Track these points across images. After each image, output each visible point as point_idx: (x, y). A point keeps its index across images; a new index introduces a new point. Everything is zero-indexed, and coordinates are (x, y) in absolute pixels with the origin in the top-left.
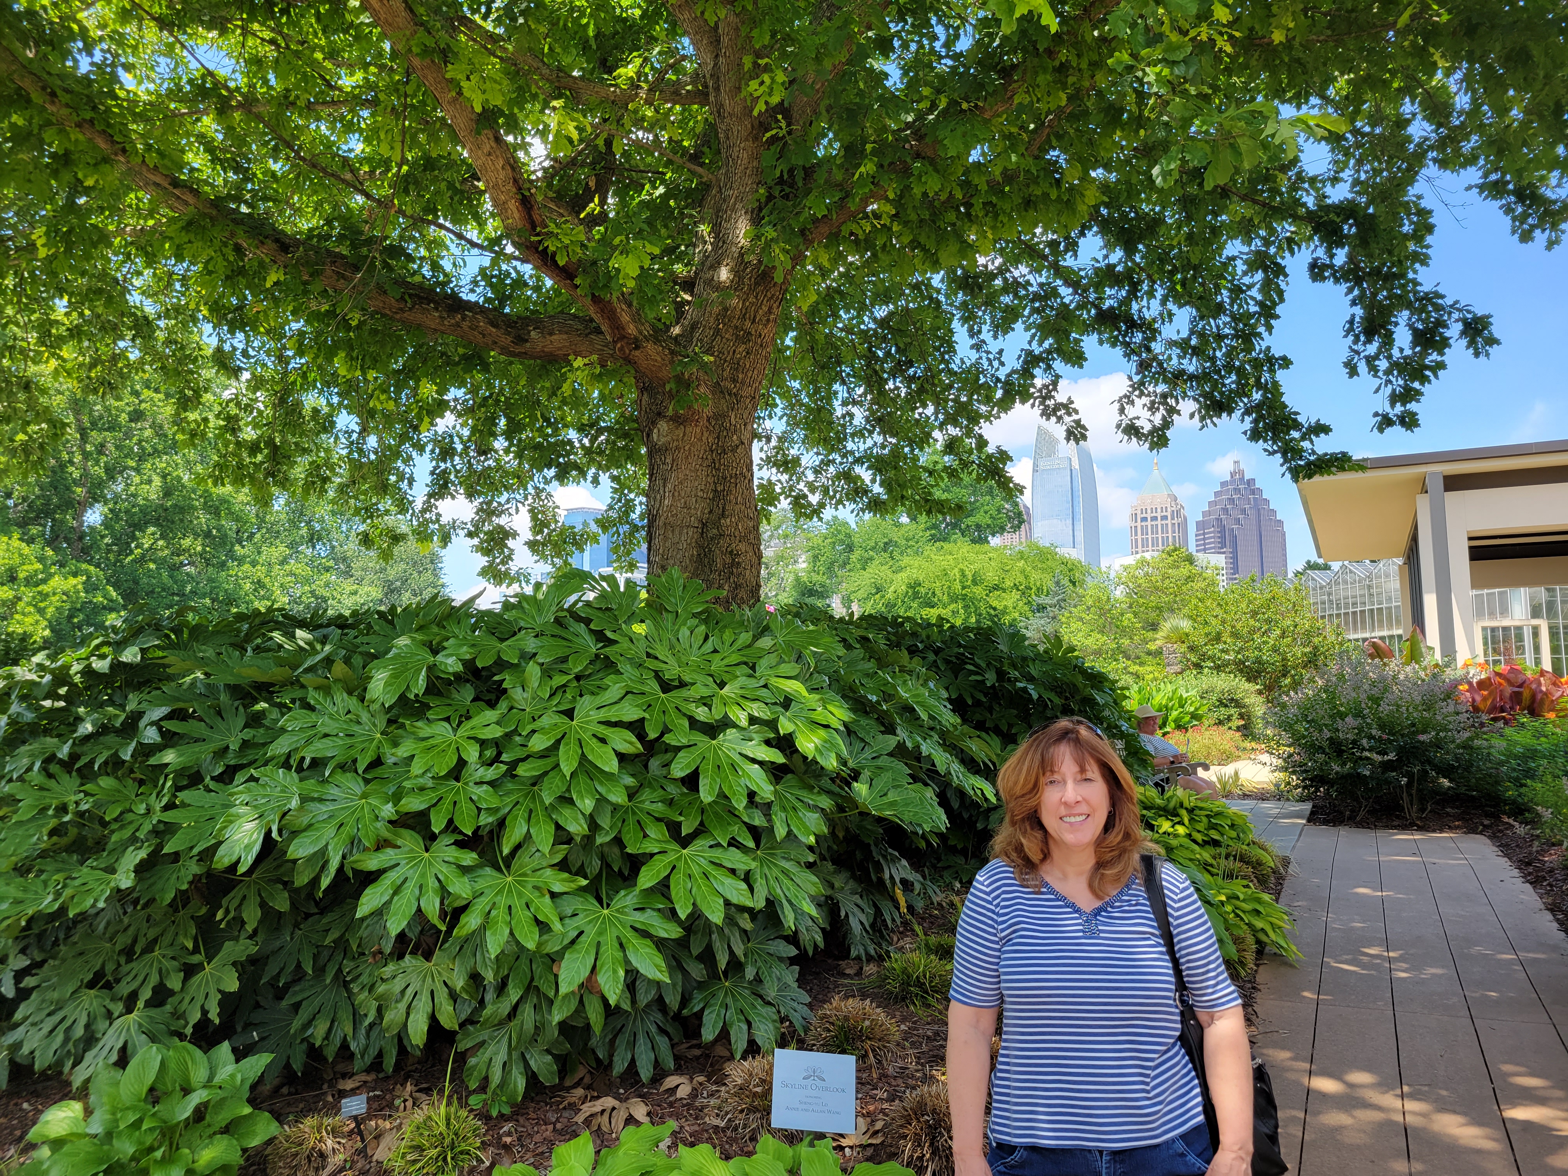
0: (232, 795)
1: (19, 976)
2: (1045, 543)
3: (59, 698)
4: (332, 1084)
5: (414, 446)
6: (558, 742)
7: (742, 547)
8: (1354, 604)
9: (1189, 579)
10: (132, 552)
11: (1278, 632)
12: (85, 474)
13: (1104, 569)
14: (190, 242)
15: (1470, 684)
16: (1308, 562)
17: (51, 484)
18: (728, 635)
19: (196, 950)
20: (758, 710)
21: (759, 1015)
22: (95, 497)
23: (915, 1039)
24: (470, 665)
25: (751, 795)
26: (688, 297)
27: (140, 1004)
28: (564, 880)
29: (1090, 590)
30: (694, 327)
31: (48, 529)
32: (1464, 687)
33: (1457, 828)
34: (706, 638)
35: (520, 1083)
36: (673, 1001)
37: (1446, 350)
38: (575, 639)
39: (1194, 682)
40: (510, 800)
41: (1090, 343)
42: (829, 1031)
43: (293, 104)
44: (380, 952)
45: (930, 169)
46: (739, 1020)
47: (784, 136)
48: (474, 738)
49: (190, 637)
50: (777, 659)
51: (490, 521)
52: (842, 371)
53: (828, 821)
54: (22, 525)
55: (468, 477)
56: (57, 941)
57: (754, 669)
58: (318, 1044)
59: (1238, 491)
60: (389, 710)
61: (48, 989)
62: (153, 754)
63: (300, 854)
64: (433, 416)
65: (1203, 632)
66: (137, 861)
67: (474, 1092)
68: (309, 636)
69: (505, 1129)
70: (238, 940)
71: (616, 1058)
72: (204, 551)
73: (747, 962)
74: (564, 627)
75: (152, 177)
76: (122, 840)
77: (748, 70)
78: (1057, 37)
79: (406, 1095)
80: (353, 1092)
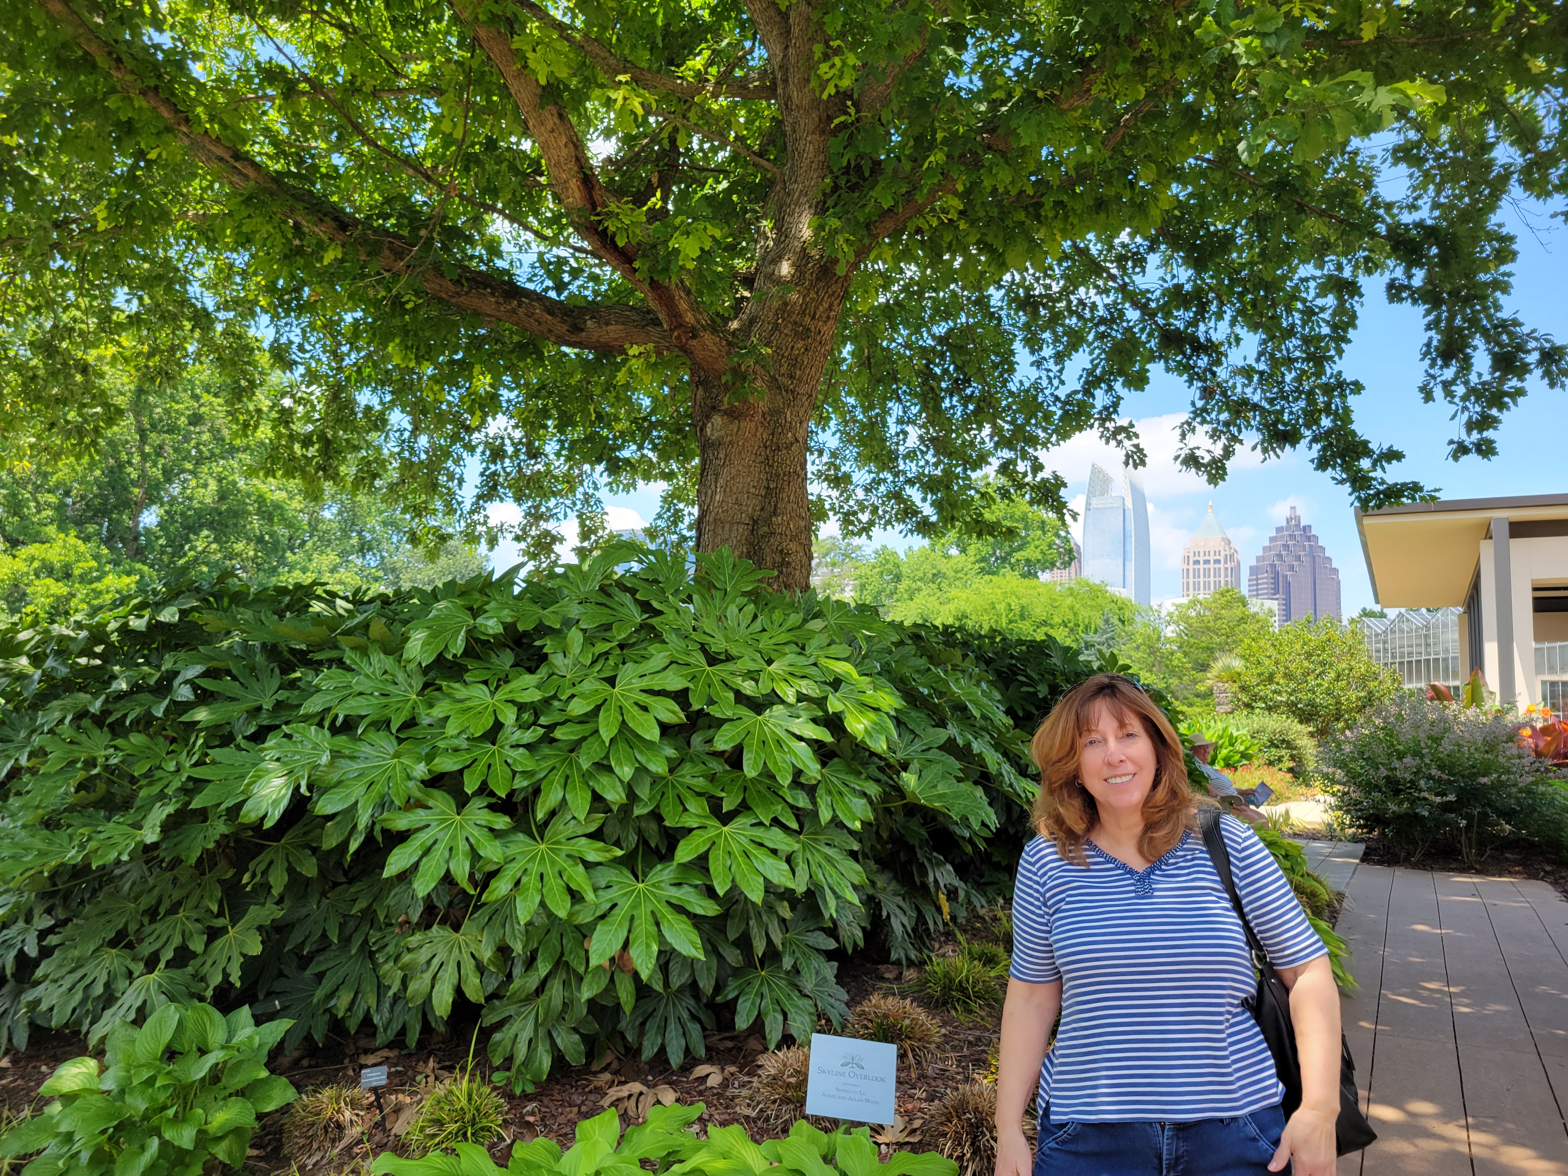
0: (262, 750)
1: (42, 935)
2: (1096, 580)
3: (96, 656)
4: (354, 1058)
5: (465, 446)
6: (598, 708)
7: (793, 546)
8: (1410, 654)
9: (1242, 620)
10: (185, 554)
11: (1333, 675)
12: (143, 474)
13: (1155, 607)
14: (249, 216)
15: (1533, 728)
16: (1364, 610)
17: (109, 483)
18: (777, 615)
19: (221, 914)
20: (808, 688)
21: (795, 1006)
22: (152, 498)
23: (955, 1043)
24: (509, 628)
25: (798, 773)
26: (747, 294)
27: (162, 965)
28: (598, 850)
29: (1139, 627)
30: (752, 321)
31: (104, 530)
32: (1527, 732)
33: (1517, 872)
34: (755, 617)
35: (546, 1062)
36: (706, 985)
38: (620, 609)
39: (1245, 721)
40: (546, 764)
41: (1156, 370)
42: (867, 1028)
43: (358, 90)
44: (408, 922)
45: (1002, 161)
46: (774, 1010)
47: (852, 123)
48: (512, 702)
49: (231, 602)
50: (827, 641)
51: (538, 526)
52: (898, 388)
53: (874, 810)
54: (79, 523)
55: (517, 480)
56: (82, 902)
57: (803, 648)
58: (340, 1015)
59: (1293, 537)
60: (426, 671)
61: (70, 947)
62: (185, 712)
63: (329, 810)
64: (485, 415)
65: (1255, 672)
66: (164, 816)
67: (498, 1069)
68: (350, 606)
69: (529, 1108)
70: (263, 905)
71: (646, 1043)
72: (256, 557)
73: (784, 952)
74: (609, 595)
75: (214, 149)
76: (150, 796)
77: (818, 55)
78: (1139, 25)
79: (429, 1071)
80: (374, 1065)
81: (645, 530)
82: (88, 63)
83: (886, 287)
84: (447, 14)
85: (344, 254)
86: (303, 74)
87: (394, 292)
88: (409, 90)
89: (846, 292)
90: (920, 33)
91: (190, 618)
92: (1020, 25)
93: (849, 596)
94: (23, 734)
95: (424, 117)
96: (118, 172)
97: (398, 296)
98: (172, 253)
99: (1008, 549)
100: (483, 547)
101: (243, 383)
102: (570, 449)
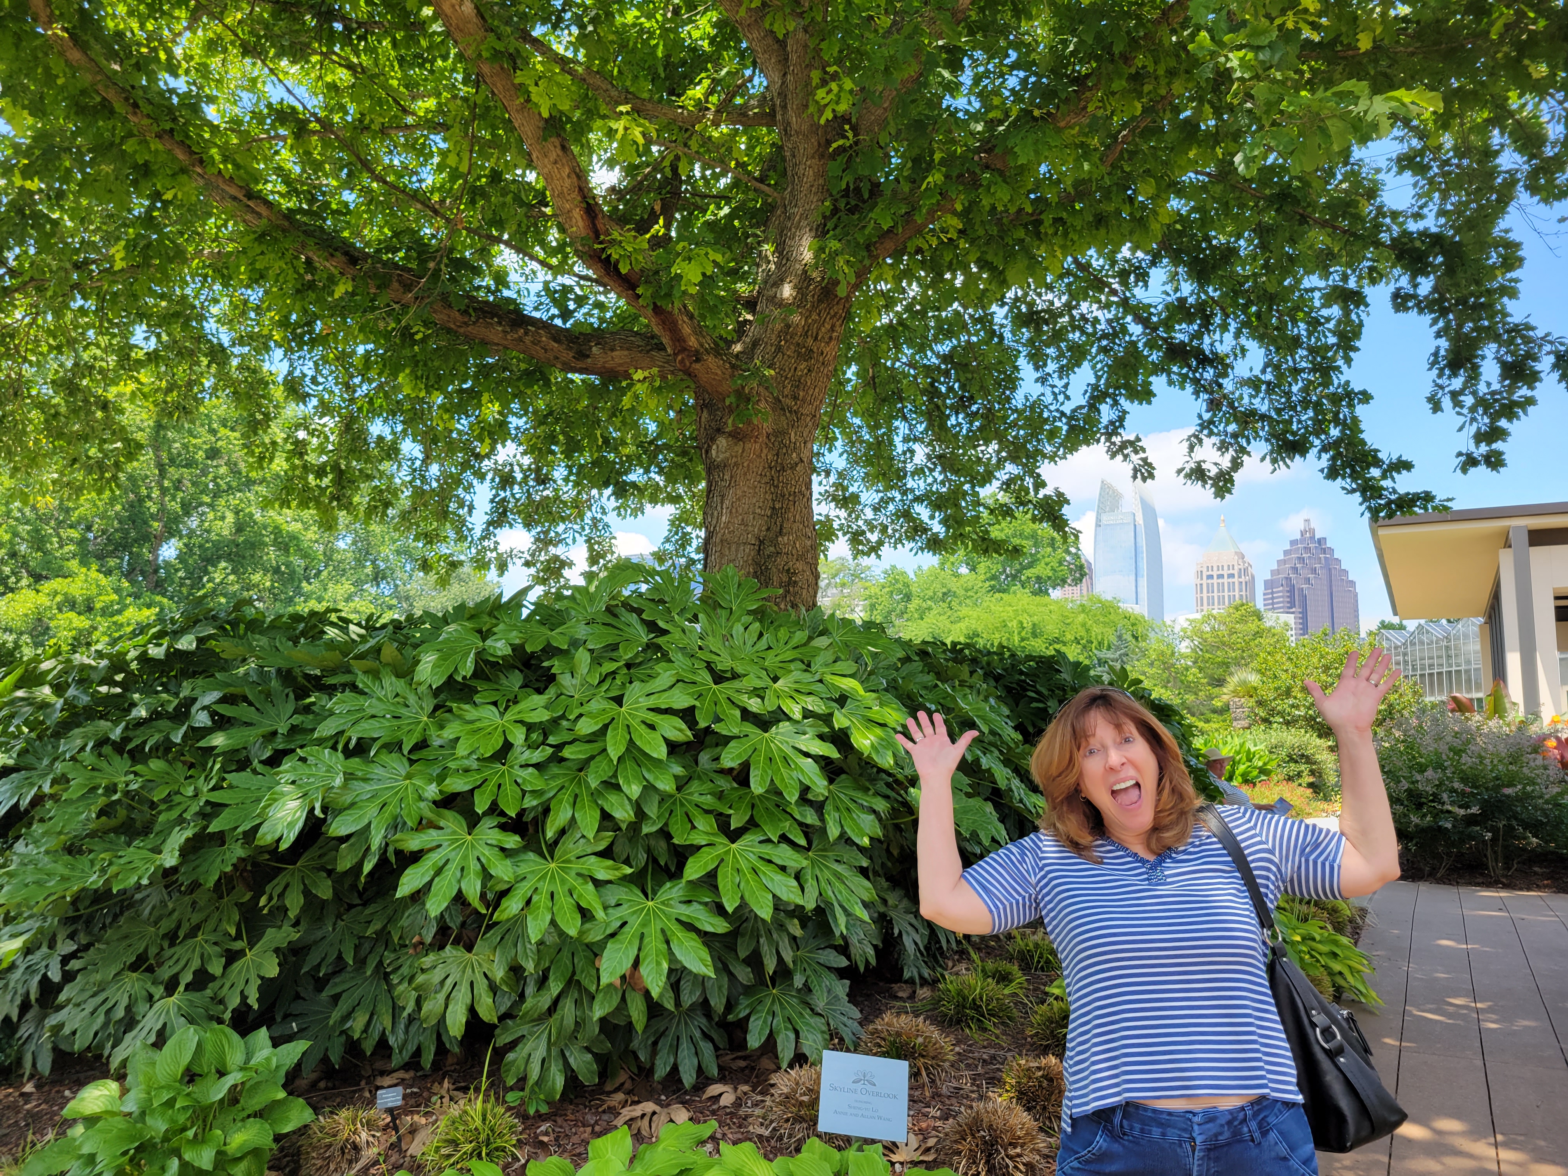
0: (277, 774)
1: (65, 960)
2: (1108, 596)
3: (116, 684)
4: (370, 1080)
5: (475, 474)
6: (606, 727)
7: (800, 565)
8: (1431, 666)
9: (1258, 634)
10: (204, 586)
12: (162, 509)
13: (1168, 623)
14: (262, 253)
15: (1558, 739)
16: (1382, 622)
17: (129, 518)
18: (783, 633)
19: (239, 937)
20: (814, 704)
21: (807, 1024)
22: (171, 532)
23: (970, 1061)
24: (518, 649)
25: (805, 789)
26: (749, 317)
27: (181, 988)
28: (608, 868)
29: (1153, 644)
30: (755, 344)
31: (125, 564)
32: (1552, 743)
33: (1545, 886)
34: (761, 635)
35: (559, 1081)
36: (718, 1003)
37: (1537, 384)
38: (626, 629)
39: (1262, 737)
40: (555, 784)
41: (1158, 383)
42: (880, 1046)
43: (367, 128)
44: (421, 943)
45: (1000, 179)
46: (786, 1029)
47: (851, 147)
48: (521, 722)
49: (246, 629)
50: (833, 658)
51: (547, 551)
52: (904, 407)
53: (884, 827)
54: (100, 557)
55: (526, 506)
56: (104, 927)
57: (809, 665)
58: (356, 1036)
59: (1307, 549)
60: (437, 693)
61: (92, 971)
62: (203, 737)
63: (343, 832)
64: (494, 442)
65: (1272, 686)
66: (183, 840)
67: (511, 1089)
68: (363, 632)
69: (543, 1128)
70: (280, 927)
71: (658, 1062)
72: (273, 587)
73: (796, 970)
74: (615, 616)
75: (227, 188)
76: (168, 821)
77: (816, 81)
78: (1134, 43)
79: (443, 1092)
80: (390, 1087)
81: (654, 554)
82: (106, 109)
83: (888, 306)
84: (453, 52)
85: (355, 287)
86: (314, 115)
87: (403, 323)
88: (417, 126)
89: (848, 312)
90: (916, 57)
91: (208, 645)
92: (1017, 45)
93: (859, 616)
94: (46, 762)
95: (432, 152)
96: (136, 213)
97: (407, 327)
98: (188, 291)
99: (1018, 566)
100: (493, 572)
101: (259, 417)
102: (578, 474)
